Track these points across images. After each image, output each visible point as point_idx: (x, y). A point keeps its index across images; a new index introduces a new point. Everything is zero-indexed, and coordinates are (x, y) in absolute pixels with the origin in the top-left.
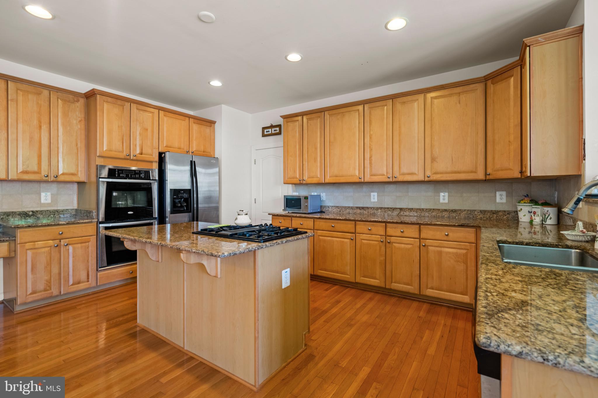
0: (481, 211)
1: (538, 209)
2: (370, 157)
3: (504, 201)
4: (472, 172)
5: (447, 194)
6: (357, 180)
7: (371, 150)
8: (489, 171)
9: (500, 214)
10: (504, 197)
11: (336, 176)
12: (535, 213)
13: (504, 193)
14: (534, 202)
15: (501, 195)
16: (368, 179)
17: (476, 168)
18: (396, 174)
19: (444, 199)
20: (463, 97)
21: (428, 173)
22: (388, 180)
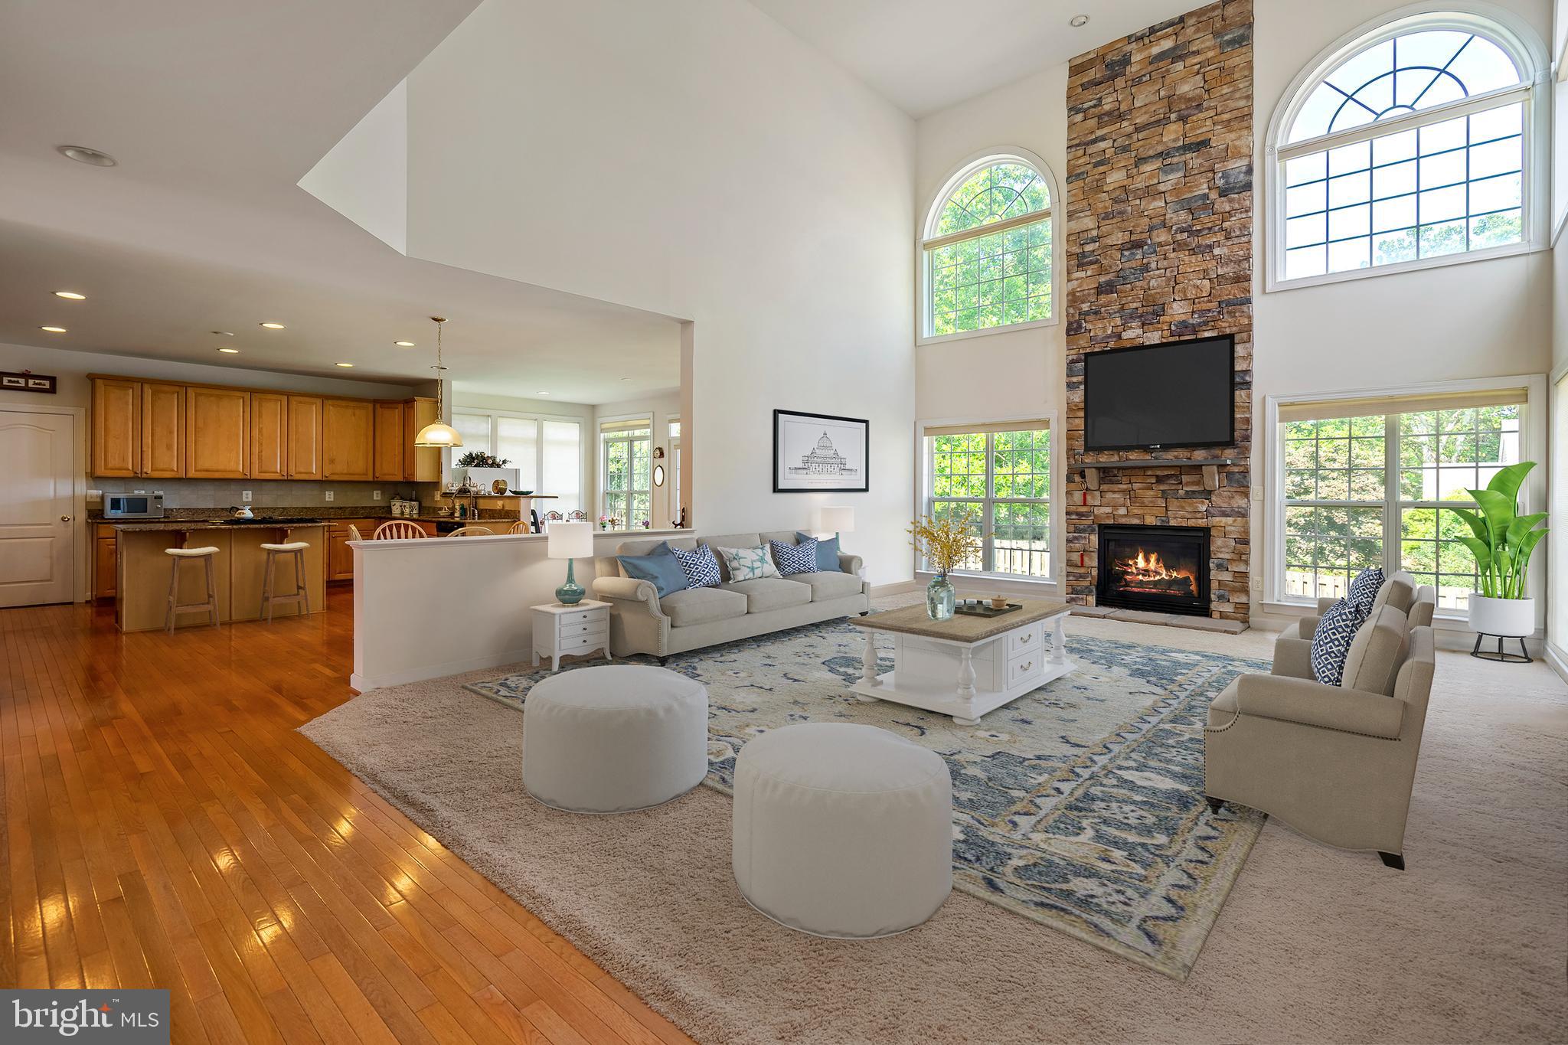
0: (363, 508)
1: (407, 504)
2: (260, 452)
3: (379, 498)
4: (364, 474)
5: (332, 493)
6: (241, 477)
7: (261, 444)
8: (377, 475)
9: (378, 509)
10: (379, 495)
11: (207, 471)
12: (405, 506)
13: (379, 492)
14: (403, 499)
15: (377, 494)
16: (256, 475)
17: (367, 471)
18: (292, 472)
19: (329, 498)
20: (357, 412)
21: (326, 473)
22: (281, 478)
